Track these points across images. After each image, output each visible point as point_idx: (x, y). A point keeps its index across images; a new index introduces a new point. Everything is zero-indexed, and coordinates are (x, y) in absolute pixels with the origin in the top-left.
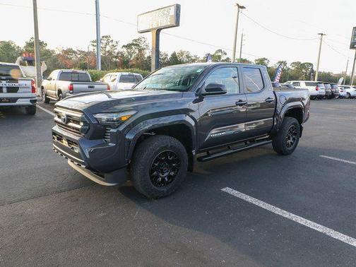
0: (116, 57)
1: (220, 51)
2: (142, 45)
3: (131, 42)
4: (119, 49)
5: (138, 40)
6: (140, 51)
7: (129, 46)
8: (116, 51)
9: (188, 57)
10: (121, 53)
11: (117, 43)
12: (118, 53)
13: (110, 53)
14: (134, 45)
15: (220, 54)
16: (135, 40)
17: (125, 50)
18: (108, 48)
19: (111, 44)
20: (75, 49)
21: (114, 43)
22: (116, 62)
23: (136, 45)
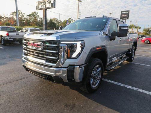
0: (24, 20)
1: (70, 19)
2: (36, 15)
3: (31, 14)
4: (25, 17)
5: (34, 13)
6: (35, 18)
7: (29, 16)
8: (24, 18)
9: (57, 21)
10: (26, 18)
11: (24, 14)
12: (25, 19)
13: (21, 18)
14: (32, 15)
15: (70, 20)
16: (33, 13)
17: (28, 17)
18: (20, 16)
19: (21, 14)
20: (3, 16)
21: (23, 14)
22: (24, 23)
23: (33, 15)
